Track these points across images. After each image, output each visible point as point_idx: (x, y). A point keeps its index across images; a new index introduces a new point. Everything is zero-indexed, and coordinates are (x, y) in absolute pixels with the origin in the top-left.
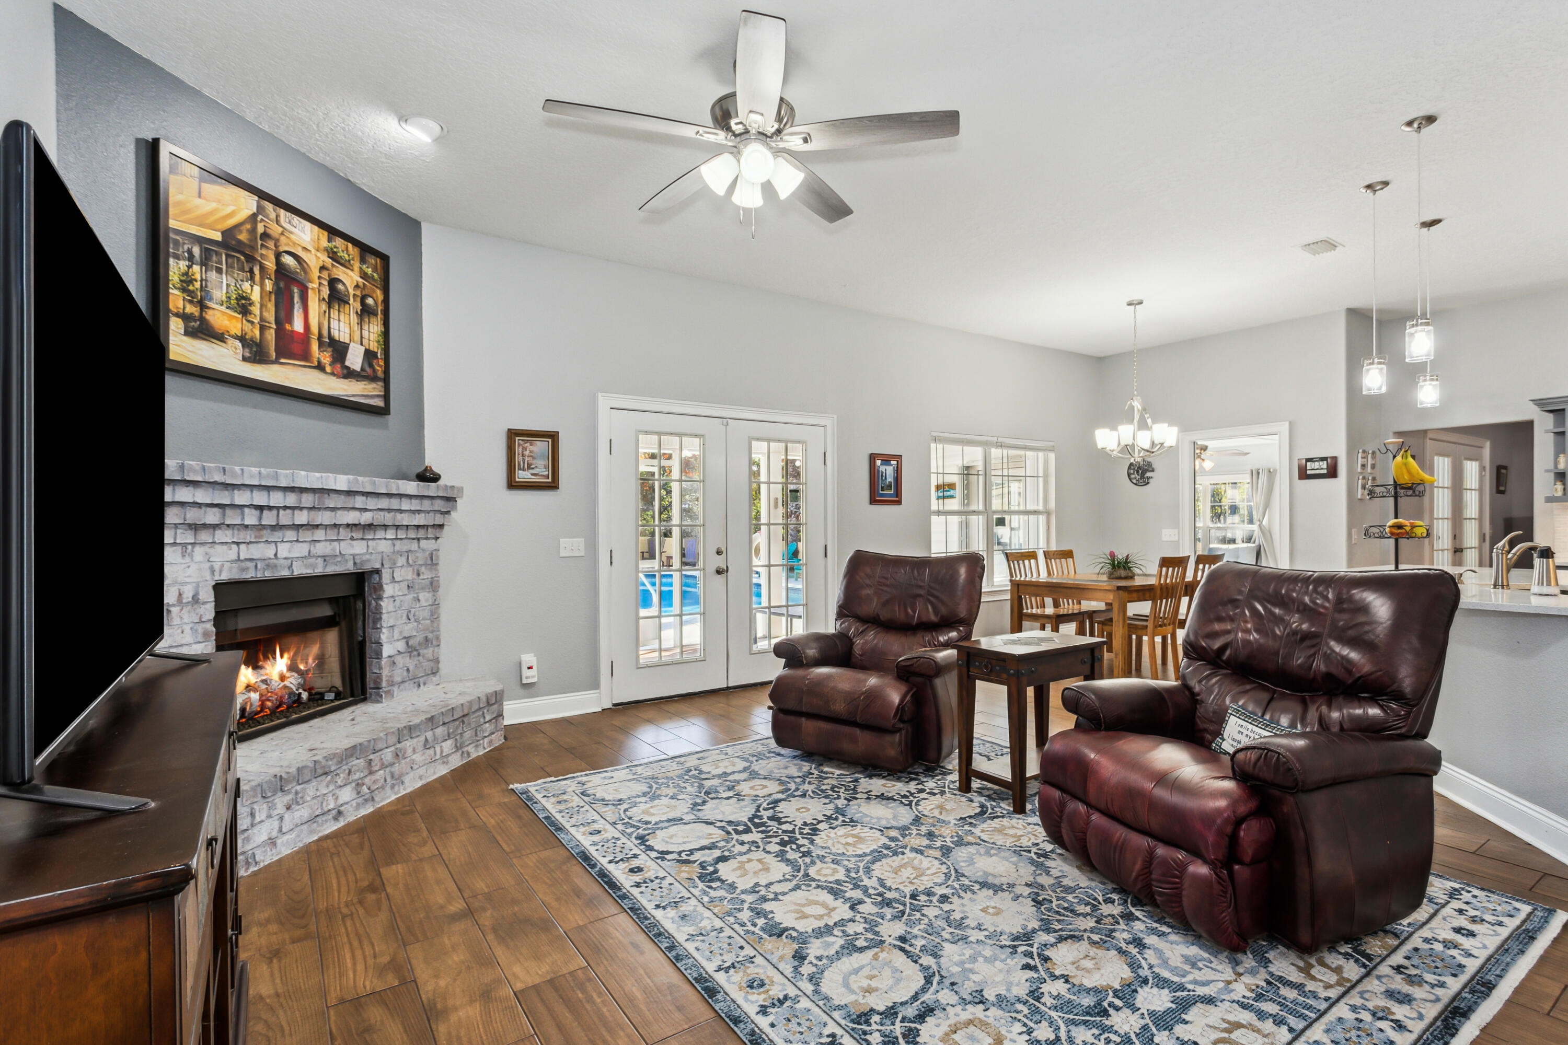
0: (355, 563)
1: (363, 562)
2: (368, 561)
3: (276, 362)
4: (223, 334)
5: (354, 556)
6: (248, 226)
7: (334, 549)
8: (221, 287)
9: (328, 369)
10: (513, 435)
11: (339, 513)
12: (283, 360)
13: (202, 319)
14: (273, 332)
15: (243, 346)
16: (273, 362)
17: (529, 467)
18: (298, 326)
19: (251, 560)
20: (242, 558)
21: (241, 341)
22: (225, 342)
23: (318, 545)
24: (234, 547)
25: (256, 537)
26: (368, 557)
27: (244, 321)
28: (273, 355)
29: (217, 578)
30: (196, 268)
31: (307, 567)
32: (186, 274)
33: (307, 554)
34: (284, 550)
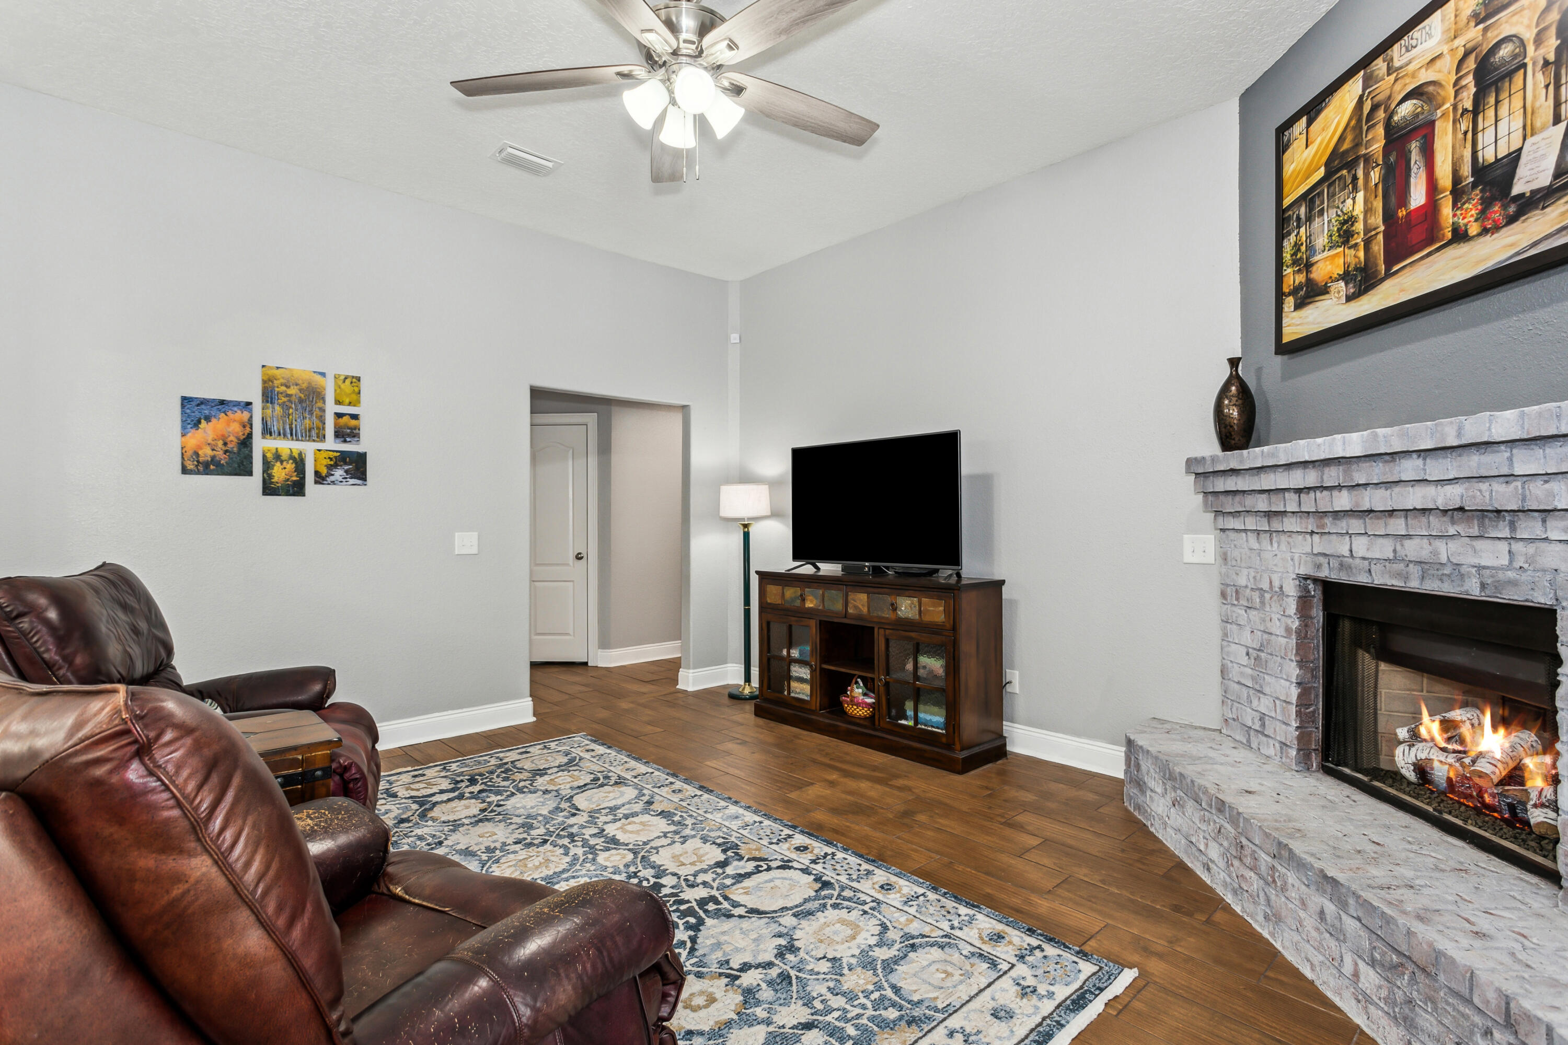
0: (1483, 586)
1: (1499, 585)
2: (1514, 583)
3: (1389, 275)
4: (1326, 283)
5: (1480, 568)
6: (1353, 123)
7: (1435, 553)
8: (1323, 230)
9: (1474, 230)
11: (1397, 489)
12: (1395, 268)
13: (1309, 282)
14: (1381, 237)
15: (1346, 284)
16: (1382, 280)
18: (1418, 197)
19: (1325, 555)
20: (1315, 552)
21: (1343, 279)
22: (1328, 293)
23: (1407, 543)
24: (1308, 536)
25: (1318, 527)
26: (1511, 574)
27: (1346, 250)
28: (1382, 268)
29: (1297, 572)
30: (1303, 230)
31: (1399, 575)
32: (1296, 243)
33: (1391, 556)
34: (1361, 546)
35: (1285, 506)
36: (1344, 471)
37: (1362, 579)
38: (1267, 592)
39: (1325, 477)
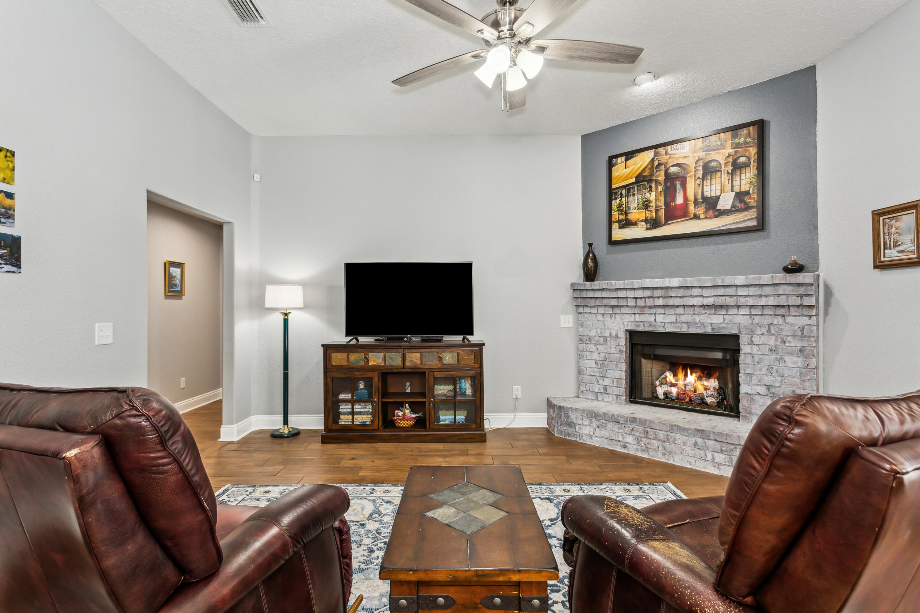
0: (713, 329)
1: (719, 329)
2: (725, 328)
3: (666, 224)
4: (636, 222)
5: (712, 324)
6: (649, 166)
7: (694, 319)
8: (635, 202)
9: (702, 216)
10: (877, 215)
11: (685, 299)
12: (669, 222)
13: (626, 219)
14: (663, 210)
15: (646, 224)
16: (663, 225)
17: (896, 245)
18: (679, 200)
19: (642, 322)
20: (636, 320)
21: (645, 222)
22: (637, 225)
23: (682, 316)
24: (633, 315)
25: (640, 311)
26: (724, 325)
27: (646, 212)
28: (664, 221)
29: (626, 328)
30: (624, 199)
31: (678, 327)
32: (620, 204)
33: (674, 321)
34: (660, 318)
35: (627, 303)
36: (665, 291)
37: (661, 330)
38: (608, 337)
39: (654, 293)
